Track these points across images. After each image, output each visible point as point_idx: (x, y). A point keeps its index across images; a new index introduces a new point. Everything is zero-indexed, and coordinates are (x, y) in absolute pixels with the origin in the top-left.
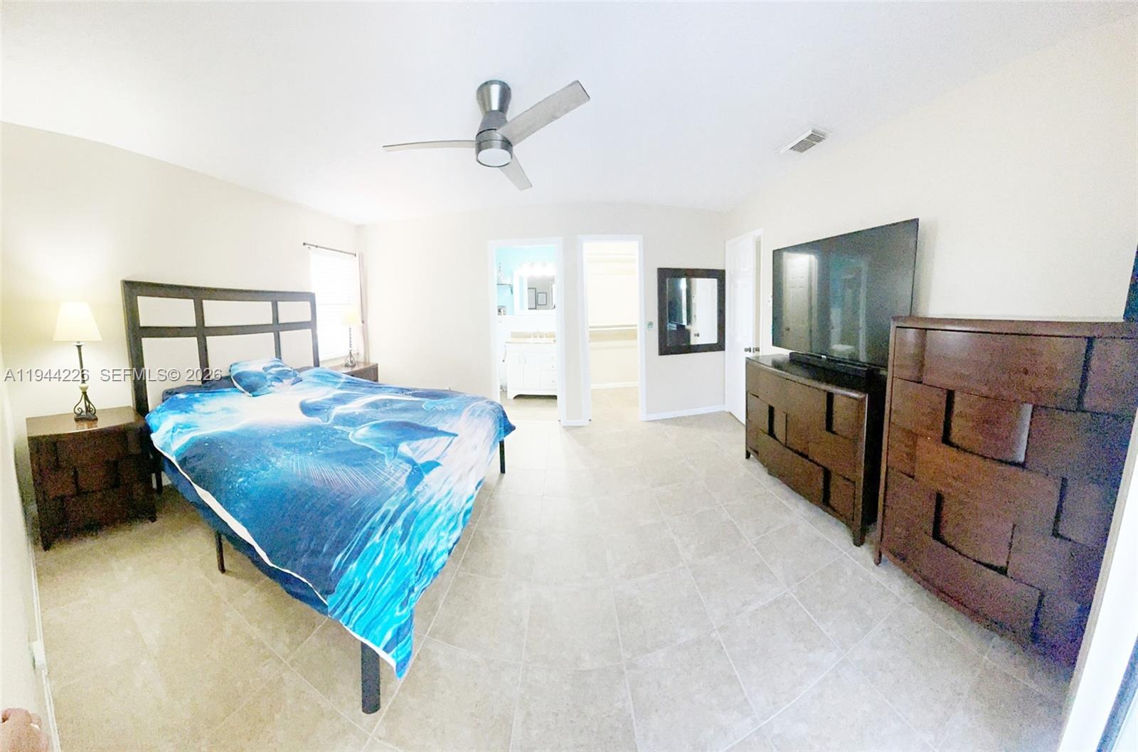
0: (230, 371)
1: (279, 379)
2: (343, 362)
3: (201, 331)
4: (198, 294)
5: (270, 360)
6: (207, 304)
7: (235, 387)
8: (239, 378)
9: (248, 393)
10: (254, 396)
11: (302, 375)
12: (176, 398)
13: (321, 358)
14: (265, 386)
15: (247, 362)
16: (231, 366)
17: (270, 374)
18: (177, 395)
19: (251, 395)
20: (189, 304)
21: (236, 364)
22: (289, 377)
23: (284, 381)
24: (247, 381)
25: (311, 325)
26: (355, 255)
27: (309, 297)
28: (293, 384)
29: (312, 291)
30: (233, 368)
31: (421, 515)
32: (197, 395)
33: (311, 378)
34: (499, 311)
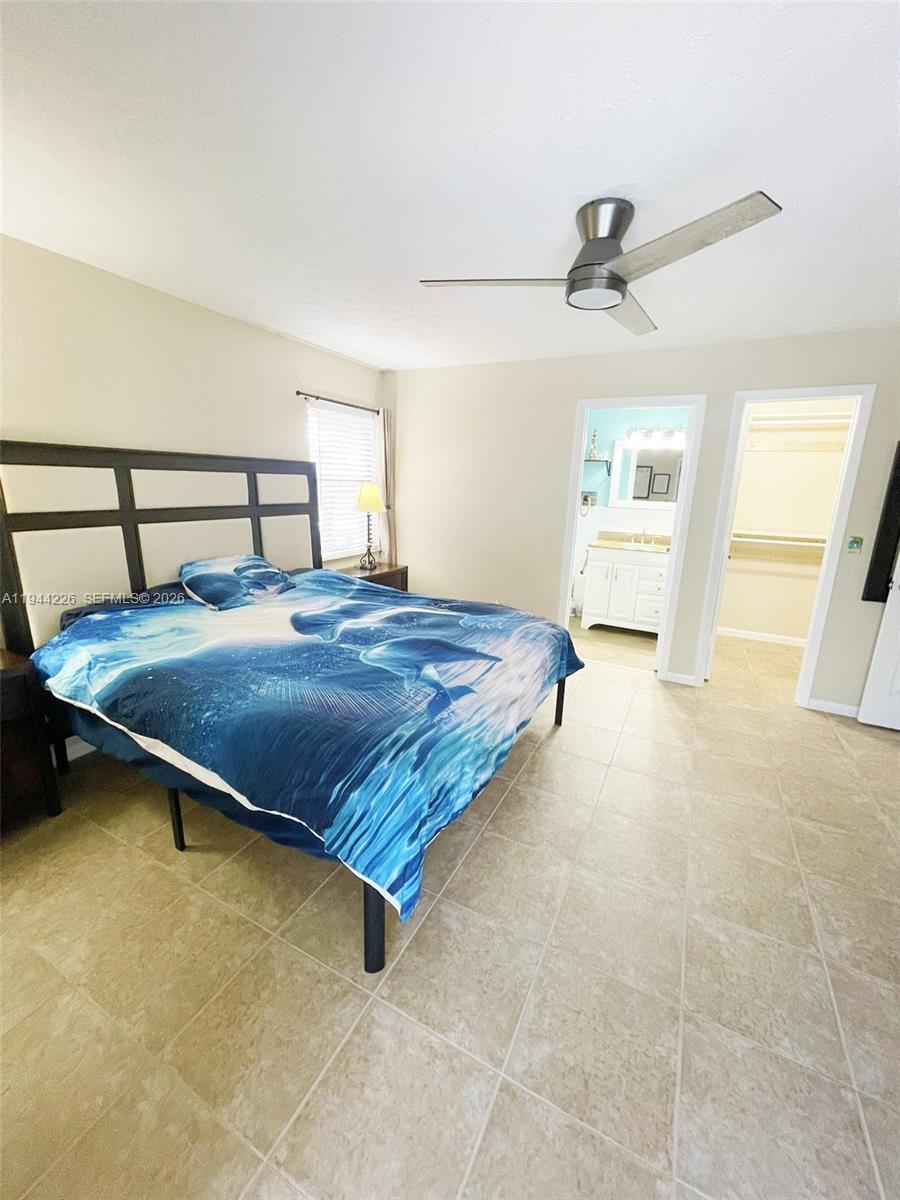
0: (180, 575)
1: (260, 584)
2: (357, 563)
3: (129, 517)
4: (123, 461)
5: (244, 557)
6: (137, 475)
7: (190, 598)
8: (195, 584)
9: (212, 607)
10: (220, 610)
11: (297, 579)
12: (89, 620)
13: (325, 555)
14: (239, 595)
15: (208, 562)
16: (182, 567)
17: (247, 577)
18: (90, 616)
19: (217, 608)
20: (108, 475)
21: (190, 564)
22: (278, 582)
23: (268, 587)
24: (208, 588)
25: (310, 508)
26: (378, 412)
27: (307, 469)
28: (280, 592)
29: (312, 460)
30: (184, 570)
31: (441, 744)
32: (126, 613)
33: (308, 583)
34: (585, 499)
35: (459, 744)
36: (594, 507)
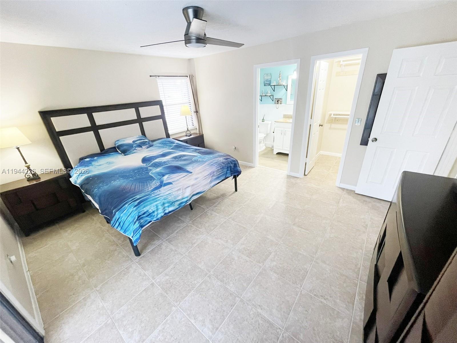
0: (115, 144)
1: (140, 146)
2: (185, 134)
3: (95, 128)
4: (89, 111)
5: (137, 136)
6: (95, 115)
7: (118, 152)
8: (119, 147)
9: (123, 154)
10: (125, 155)
11: (155, 143)
12: (85, 161)
13: (170, 132)
14: (132, 150)
15: (124, 140)
16: (115, 142)
17: (136, 144)
18: (85, 159)
19: (124, 155)
20: (85, 116)
21: (118, 141)
22: (147, 144)
23: (143, 147)
24: (122, 149)
25: (162, 117)
26: (187, 76)
27: (159, 103)
28: (148, 148)
29: (161, 100)
30: (116, 143)
31: (148, 200)
32: (96, 158)
33: (159, 144)
34: (278, 101)
35: (156, 200)
36: (281, 105)
